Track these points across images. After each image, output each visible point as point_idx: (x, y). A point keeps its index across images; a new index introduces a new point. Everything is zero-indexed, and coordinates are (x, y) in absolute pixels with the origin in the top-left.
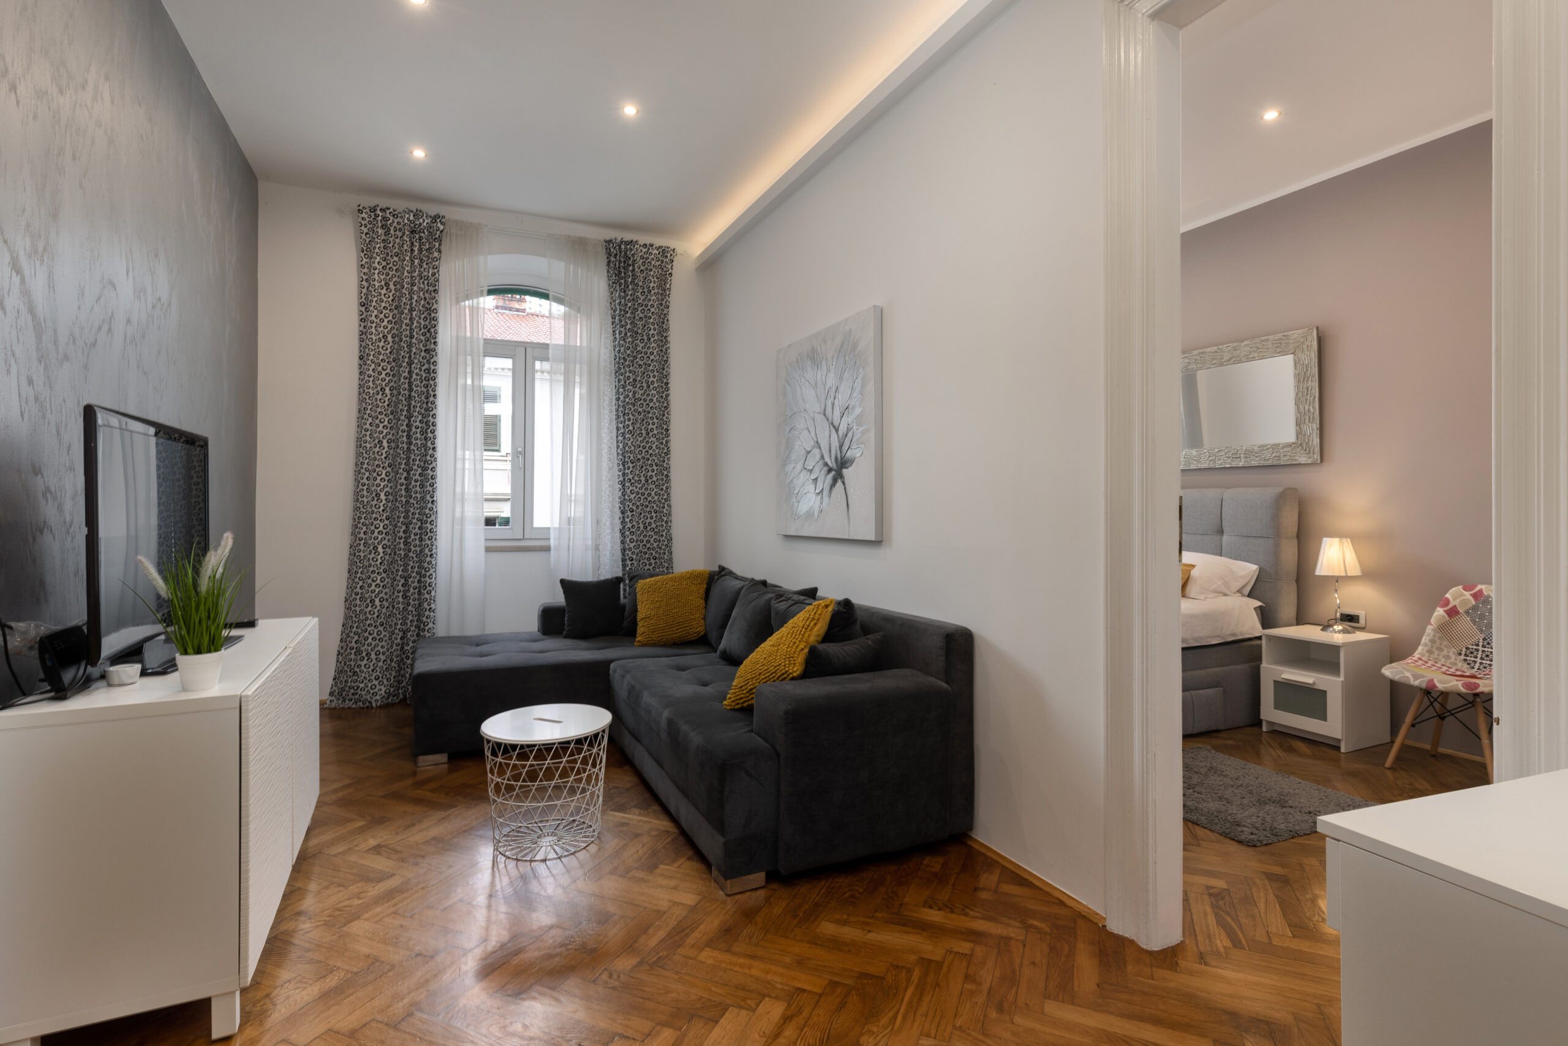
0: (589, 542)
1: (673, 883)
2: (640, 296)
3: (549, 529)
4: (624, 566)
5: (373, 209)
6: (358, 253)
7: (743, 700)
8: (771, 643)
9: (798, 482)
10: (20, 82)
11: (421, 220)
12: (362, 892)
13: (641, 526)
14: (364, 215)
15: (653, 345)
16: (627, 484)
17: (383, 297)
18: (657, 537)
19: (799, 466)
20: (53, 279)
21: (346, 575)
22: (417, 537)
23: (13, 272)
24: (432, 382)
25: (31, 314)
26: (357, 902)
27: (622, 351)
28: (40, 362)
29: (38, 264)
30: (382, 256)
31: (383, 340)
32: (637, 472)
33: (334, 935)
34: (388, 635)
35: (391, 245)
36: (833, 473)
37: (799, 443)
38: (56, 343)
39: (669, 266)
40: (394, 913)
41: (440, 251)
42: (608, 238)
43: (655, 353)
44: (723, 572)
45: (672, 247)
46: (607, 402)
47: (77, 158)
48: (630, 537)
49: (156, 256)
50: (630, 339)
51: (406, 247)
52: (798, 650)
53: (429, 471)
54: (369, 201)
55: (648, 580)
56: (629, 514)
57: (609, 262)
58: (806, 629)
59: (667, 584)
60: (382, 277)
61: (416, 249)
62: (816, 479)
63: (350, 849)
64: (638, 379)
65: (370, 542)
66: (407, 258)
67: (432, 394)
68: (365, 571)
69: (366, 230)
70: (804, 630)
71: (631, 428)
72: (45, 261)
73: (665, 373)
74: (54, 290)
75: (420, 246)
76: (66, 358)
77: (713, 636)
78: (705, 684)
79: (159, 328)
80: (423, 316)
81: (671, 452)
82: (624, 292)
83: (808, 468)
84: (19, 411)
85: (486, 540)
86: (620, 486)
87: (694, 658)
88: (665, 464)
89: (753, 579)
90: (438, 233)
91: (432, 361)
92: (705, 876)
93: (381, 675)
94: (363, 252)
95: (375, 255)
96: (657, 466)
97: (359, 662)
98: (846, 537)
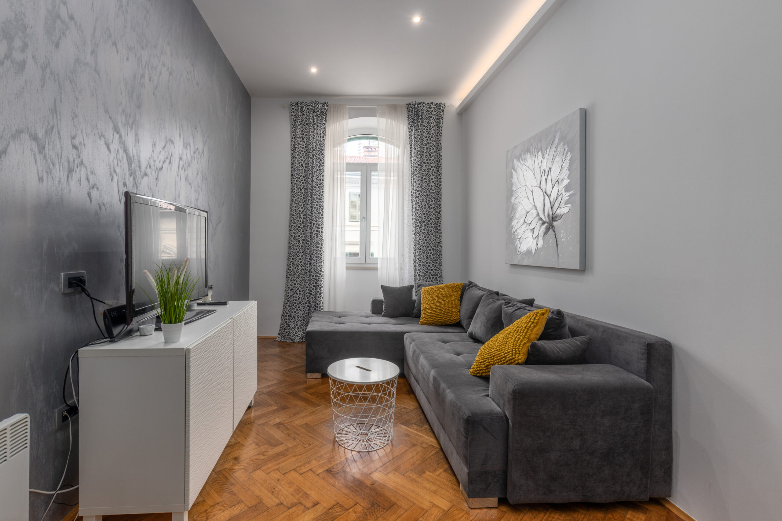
0: (398, 266)
1: (434, 488)
2: (425, 132)
3: (377, 258)
4: (415, 279)
5: (297, 104)
6: (291, 126)
7: (482, 371)
8: (502, 336)
9: (520, 232)
10: (119, 42)
11: (318, 106)
12: (265, 452)
13: (425, 257)
14: (293, 107)
15: (433, 158)
16: (417, 235)
17: (301, 146)
18: (434, 263)
19: (522, 221)
20: (138, 137)
21: (285, 278)
22: (315, 261)
23: (115, 132)
24: (322, 185)
25: (125, 153)
26: (262, 457)
27: (415, 163)
28: (131, 176)
29: (129, 129)
30: (301, 126)
31: (301, 166)
32: (423, 228)
33: (246, 477)
34: (303, 308)
35: (304, 120)
36: (546, 224)
37: (521, 206)
38: (140, 167)
39: (442, 114)
40: (277, 469)
41: (326, 120)
42: (408, 103)
43: (433, 163)
44: (471, 285)
45: (443, 103)
46: (407, 191)
47: (152, 80)
48: (419, 263)
49: (196, 129)
50: (420, 156)
51: (311, 120)
52: (522, 344)
53: (320, 229)
54: (295, 100)
55: (427, 288)
56: (418, 251)
57: (409, 116)
58: (528, 329)
59: (438, 290)
60: (301, 136)
61: (315, 120)
62: (534, 229)
63: (267, 422)
64: (424, 177)
65: (295, 263)
66: (311, 125)
67: (322, 191)
68: (293, 277)
69: (294, 114)
70: (526, 330)
71: (420, 204)
72: (134, 128)
73: (439, 173)
74: (139, 142)
75: (317, 119)
76: (146, 174)
77: (464, 323)
78: (458, 354)
79: (198, 162)
80: (318, 153)
81: (442, 217)
82: (417, 130)
83: (527, 222)
84: (118, 198)
85: (346, 263)
86: (414, 236)
87: (453, 335)
88: (438, 223)
89: (490, 291)
90: (325, 111)
91: (322, 175)
92: (455, 487)
93: (299, 327)
94: (293, 125)
95: (297, 125)
96: (434, 224)
97: (291, 320)
98: (556, 267)
